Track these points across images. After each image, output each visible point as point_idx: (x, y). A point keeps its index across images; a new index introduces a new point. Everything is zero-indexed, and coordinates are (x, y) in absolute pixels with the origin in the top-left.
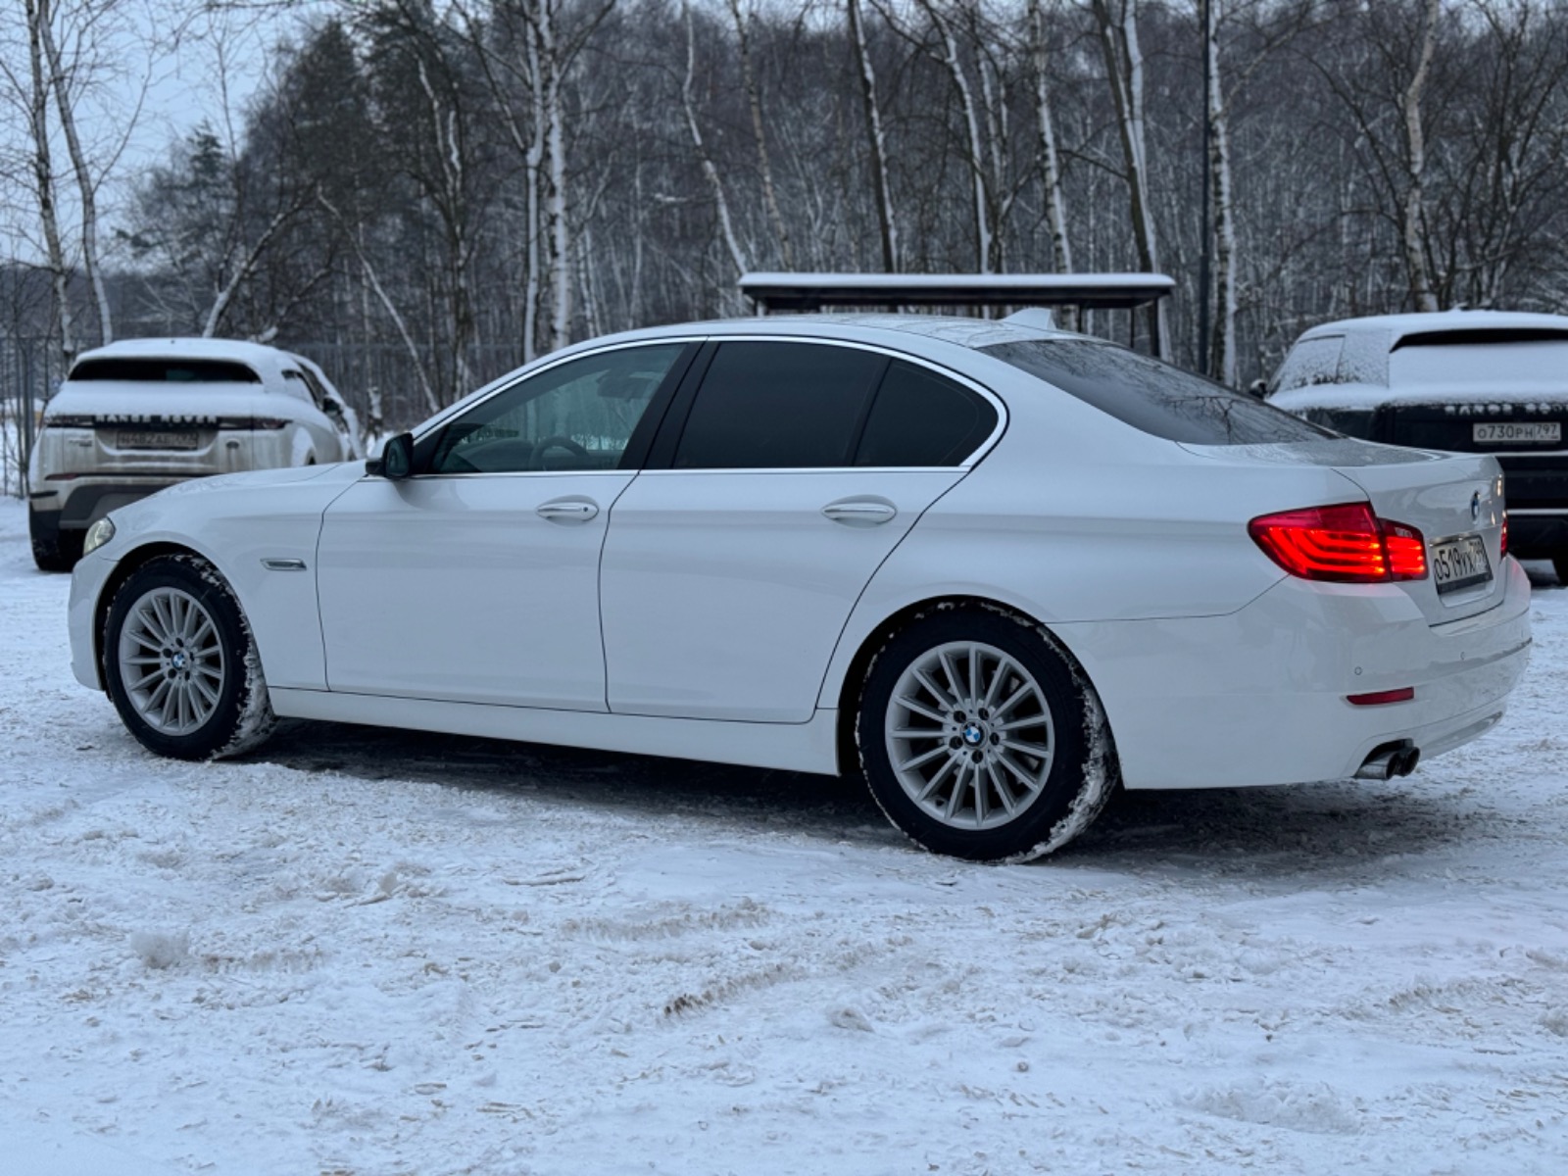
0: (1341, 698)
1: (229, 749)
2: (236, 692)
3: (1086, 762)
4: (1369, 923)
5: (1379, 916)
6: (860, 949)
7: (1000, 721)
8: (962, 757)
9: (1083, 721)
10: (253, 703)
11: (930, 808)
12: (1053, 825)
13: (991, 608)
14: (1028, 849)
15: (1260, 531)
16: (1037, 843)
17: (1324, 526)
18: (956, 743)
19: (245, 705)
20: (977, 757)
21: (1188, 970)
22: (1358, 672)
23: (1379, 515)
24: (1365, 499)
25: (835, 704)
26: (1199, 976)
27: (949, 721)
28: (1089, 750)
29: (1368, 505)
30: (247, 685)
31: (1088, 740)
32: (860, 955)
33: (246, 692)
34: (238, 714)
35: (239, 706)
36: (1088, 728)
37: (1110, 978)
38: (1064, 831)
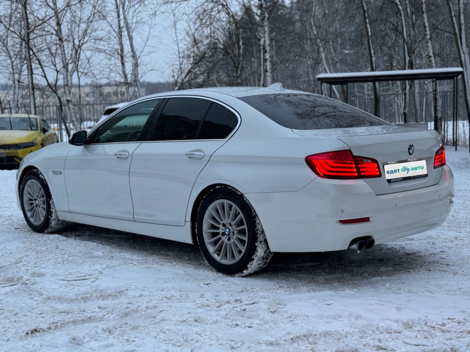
0: (336, 222)
1: (49, 230)
2: (49, 212)
3: (257, 242)
4: (329, 305)
5: (333, 302)
6: (132, 310)
7: (235, 227)
8: (224, 239)
9: (255, 228)
10: (54, 216)
11: (215, 256)
12: (248, 264)
13: (230, 188)
14: (242, 272)
15: (310, 161)
16: (244, 270)
17: (332, 158)
18: (224, 234)
19: (51, 216)
20: (229, 239)
21: (234, 322)
22: (342, 211)
23: (354, 154)
24: (349, 149)
25: (190, 220)
26: (237, 325)
27: (221, 226)
28: (258, 238)
29: (350, 151)
30: (51, 210)
31: (257, 234)
32: (131, 312)
33: (51, 212)
34: (49, 219)
35: (49, 217)
36: (257, 230)
37: (208, 324)
38: (252, 266)
